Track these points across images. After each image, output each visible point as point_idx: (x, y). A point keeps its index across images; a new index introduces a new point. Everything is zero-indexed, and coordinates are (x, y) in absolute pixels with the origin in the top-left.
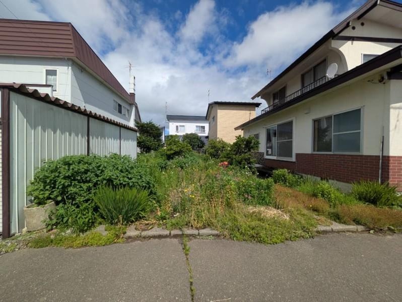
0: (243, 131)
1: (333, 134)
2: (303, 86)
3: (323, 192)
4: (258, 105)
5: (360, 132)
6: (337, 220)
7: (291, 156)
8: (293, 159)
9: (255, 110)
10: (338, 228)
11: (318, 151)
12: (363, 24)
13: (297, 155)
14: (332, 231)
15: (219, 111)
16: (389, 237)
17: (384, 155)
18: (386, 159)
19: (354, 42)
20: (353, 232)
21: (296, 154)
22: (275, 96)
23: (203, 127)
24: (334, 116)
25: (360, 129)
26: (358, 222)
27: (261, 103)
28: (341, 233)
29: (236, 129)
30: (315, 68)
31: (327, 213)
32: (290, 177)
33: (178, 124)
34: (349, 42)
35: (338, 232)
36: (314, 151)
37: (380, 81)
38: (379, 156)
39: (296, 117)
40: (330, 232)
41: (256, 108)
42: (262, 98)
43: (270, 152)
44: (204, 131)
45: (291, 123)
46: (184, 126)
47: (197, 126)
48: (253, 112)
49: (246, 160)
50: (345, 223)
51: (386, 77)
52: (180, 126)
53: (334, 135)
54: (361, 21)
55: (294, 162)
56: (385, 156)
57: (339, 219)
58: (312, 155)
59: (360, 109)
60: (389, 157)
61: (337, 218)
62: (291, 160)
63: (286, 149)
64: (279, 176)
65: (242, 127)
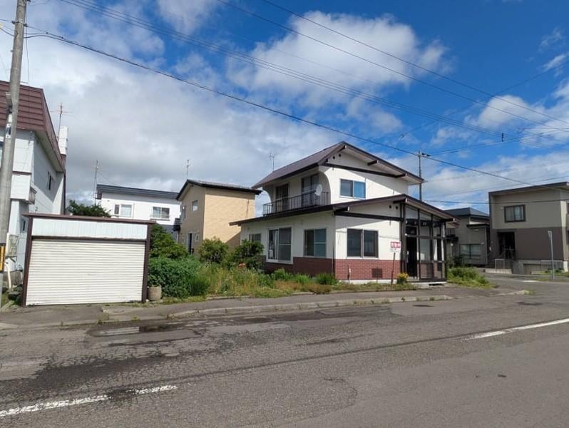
0: (240, 227)
1: (314, 243)
2: (302, 191)
4: (258, 193)
5: (325, 244)
7: (289, 259)
8: (291, 262)
9: (254, 199)
12: (340, 155)
13: (295, 258)
15: (207, 196)
17: (334, 258)
18: (334, 260)
19: (335, 169)
22: (278, 190)
23: (167, 211)
24: (315, 230)
25: (326, 242)
26: (311, 291)
27: (261, 193)
29: (231, 224)
30: (311, 177)
32: (286, 275)
33: (120, 202)
34: (331, 168)
36: (305, 255)
37: (332, 215)
38: (332, 259)
41: (256, 196)
42: (263, 189)
43: (271, 255)
44: (168, 217)
45: (289, 230)
46: (130, 206)
47: (155, 208)
48: (252, 200)
52: (123, 206)
54: (340, 153)
55: (291, 265)
58: (303, 258)
59: (326, 229)
62: (289, 264)
63: (285, 252)
64: (278, 274)
65: (239, 223)
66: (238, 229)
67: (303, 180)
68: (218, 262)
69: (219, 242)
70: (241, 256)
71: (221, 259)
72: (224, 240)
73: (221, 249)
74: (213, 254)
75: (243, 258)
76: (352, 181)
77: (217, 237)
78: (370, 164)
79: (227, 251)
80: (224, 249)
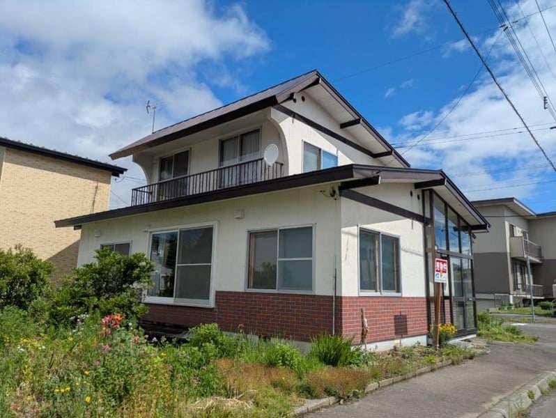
0: (78, 231)
1: (278, 259)
3: (283, 356)
5: (311, 261)
6: (309, 396)
7: (207, 297)
8: (211, 303)
9: (108, 182)
10: (313, 406)
11: (254, 287)
12: (303, 99)
13: (219, 295)
14: (308, 412)
15: (6, 165)
16: (356, 404)
17: (337, 295)
19: (295, 121)
20: (326, 407)
21: (217, 292)
22: (165, 164)
24: (280, 230)
25: (311, 257)
26: (329, 393)
27: (126, 170)
28: (316, 412)
29: (59, 224)
30: (243, 136)
31: (294, 389)
34: (290, 119)
35: (314, 411)
36: (248, 287)
37: (332, 196)
38: (332, 297)
39: (219, 221)
40: (306, 413)
41: (113, 178)
42: (135, 160)
48: (104, 185)
49: (121, 307)
50: (317, 397)
51: (337, 192)
53: (280, 261)
54: (302, 93)
55: (211, 309)
56: (338, 297)
57: (309, 393)
58: (245, 293)
59: (311, 227)
60: (341, 297)
61: (308, 392)
62: (207, 306)
65: (77, 222)
66: (73, 235)
67: (222, 144)
68: (22, 306)
69: (30, 257)
70: (91, 291)
71: (29, 296)
72: (43, 254)
73: (34, 275)
74: (11, 284)
75: (98, 295)
76: (320, 150)
77: (25, 246)
78: (343, 126)
79: (48, 279)
80: (43, 274)
